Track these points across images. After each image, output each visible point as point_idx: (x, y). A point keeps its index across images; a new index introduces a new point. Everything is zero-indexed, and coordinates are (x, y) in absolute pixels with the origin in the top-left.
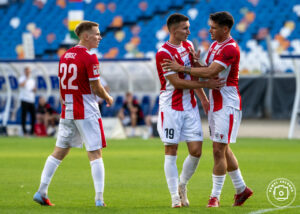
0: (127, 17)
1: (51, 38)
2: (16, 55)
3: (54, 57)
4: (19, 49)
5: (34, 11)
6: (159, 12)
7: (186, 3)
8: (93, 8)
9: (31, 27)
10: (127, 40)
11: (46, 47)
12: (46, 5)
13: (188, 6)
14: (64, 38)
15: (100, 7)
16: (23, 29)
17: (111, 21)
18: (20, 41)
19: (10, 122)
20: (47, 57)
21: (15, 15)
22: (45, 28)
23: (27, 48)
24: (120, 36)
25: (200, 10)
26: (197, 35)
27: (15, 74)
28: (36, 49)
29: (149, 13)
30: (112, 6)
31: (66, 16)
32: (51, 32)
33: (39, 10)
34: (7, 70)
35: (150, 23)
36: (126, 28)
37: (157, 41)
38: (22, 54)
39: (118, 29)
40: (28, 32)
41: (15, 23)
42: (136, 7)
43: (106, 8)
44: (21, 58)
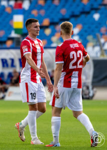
0: (53, 19)
1: (2, 33)
3: (4, 46)
6: (74, 16)
8: (30, 13)
10: (53, 34)
13: (93, 12)
14: (10, 33)
15: (34, 12)
17: (42, 22)
24: (48, 32)
25: (101, 14)
26: (99, 31)
29: (67, 17)
30: (42, 12)
31: (12, 18)
32: (2, 29)
36: (52, 27)
39: (47, 27)
42: (59, 12)
43: (38, 13)
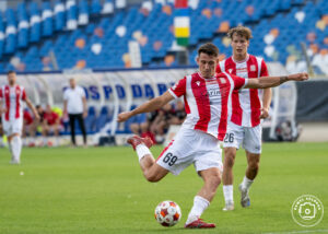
0: (234, 22)
1: (158, 46)
2: (123, 64)
3: (161, 65)
4: (126, 58)
5: (139, 19)
6: (265, 16)
7: (293, 5)
8: (199, 14)
9: (138, 35)
11: (152, 55)
12: (151, 12)
13: (295, 9)
14: (170, 45)
15: (206, 13)
16: (129, 37)
17: (218, 27)
18: (126, 50)
19: (118, 132)
20: (154, 65)
21: (120, 23)
22: (151, 35)
23: (133, 56)
24: (227, 42)
25: (307, 12)
26: (305, 38)
27: (122, 84)
28: (142, 58)
29: (256, 18)
30: (218, 11)
31: (172, 23)
32: (158, 40)
33: (145, 18)
34: (114, 80)
35: (257, 27)
37: (265, 45)
38: (129, 63)
40: (134, 40)
41: (121, 31)
42: (243, 12)
43: (212, 14)
44: (127, 67)
